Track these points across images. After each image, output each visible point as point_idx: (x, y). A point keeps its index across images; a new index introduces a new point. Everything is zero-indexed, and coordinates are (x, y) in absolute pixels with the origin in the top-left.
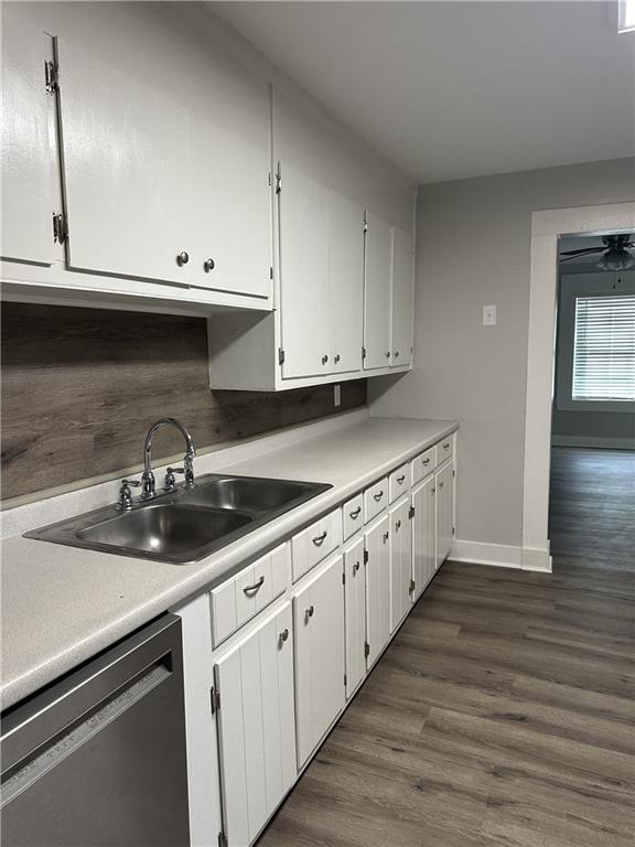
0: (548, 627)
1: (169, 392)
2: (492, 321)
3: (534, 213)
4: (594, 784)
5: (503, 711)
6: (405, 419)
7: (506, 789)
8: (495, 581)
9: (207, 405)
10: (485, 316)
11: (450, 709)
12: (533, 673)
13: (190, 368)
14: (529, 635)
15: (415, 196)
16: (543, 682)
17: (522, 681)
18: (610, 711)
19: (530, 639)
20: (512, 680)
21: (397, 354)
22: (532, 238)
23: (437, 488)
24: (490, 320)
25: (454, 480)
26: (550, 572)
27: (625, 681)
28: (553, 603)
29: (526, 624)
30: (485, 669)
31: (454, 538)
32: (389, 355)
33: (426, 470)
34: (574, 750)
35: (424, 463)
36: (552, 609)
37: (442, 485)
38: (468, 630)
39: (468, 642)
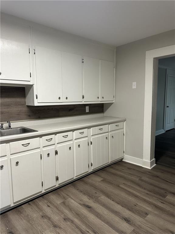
0: (129, 184)
1: (9, 105)
3: (146, 52)
4: (88, 231)
5: (87, 204)
7: (63, 224)
8: (129, 169)
9: (25, 109)
11: (74, 200)
12: (108, 196)
13: (18, 100)
14: (121, 186)
15: (115, 50)
16: (109, 199)
17: (103, 198)
18: (119, 213)
19: (120, 187)
20: (100, 197)
21: (103, 97)
22: (146, 60)
23: (110, 138)
24: (134, 86)
25: (124, 137)
26: (150, 169)
27: (135, 205)
28: (140, 178)
29: (123, 182)
30: (96, 192)
31: (124, 154)
32: (98, 98)
33: (101, 132)
34: (94, 220)
35: (99, 129)
36: (137, 180)
37: (113, 137)
38: (104, 180)
39: (100, 184)
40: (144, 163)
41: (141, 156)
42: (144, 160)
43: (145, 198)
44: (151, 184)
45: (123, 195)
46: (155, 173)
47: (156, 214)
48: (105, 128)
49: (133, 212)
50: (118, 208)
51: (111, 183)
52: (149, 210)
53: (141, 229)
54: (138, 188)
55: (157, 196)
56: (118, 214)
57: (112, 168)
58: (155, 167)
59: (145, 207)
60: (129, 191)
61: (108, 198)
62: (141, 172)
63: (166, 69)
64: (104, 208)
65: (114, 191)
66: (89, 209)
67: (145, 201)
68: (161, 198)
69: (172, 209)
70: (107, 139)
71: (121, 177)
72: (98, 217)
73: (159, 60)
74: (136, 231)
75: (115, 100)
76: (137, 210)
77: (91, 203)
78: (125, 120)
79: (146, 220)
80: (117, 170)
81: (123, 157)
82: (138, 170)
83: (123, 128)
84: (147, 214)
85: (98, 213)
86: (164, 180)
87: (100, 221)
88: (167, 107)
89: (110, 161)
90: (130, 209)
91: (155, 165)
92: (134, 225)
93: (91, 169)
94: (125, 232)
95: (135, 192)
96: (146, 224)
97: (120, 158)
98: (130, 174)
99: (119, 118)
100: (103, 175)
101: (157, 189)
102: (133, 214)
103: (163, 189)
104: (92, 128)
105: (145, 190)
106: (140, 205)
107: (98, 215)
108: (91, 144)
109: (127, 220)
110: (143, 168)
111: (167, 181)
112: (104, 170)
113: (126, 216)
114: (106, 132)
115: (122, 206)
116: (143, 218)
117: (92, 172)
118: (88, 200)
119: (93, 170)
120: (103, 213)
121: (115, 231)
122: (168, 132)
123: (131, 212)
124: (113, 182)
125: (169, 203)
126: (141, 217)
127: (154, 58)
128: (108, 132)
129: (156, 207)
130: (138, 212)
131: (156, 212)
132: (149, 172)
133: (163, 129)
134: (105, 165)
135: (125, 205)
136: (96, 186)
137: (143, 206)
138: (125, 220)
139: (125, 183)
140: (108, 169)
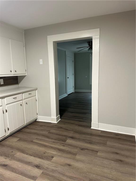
0: (41, 138)
2: (42, 63)
5: (4, 163)
6: (26, 87)
10: (40, 62)
12: (23, 151)
14: (34, 141)
17: (19, 155)
20: (15, 154)
21: (16, 71)
22: (48, 42)
23: (24, 104)
24: (41, 63)
25: (37, 102)
26: (56, 123)
27: (44, 153)
28: (49, 131)
29: (36, 138)
30: (12, 151)
31: (38, 115)
32: (11, 71)
33: (16, 100)
34: (10, 175)
35: (13, 98)
36: (47, 133)
37: (27, 103)
38: (20, 140)
39: (16, 143)
40: (52, 119)
41: (50, 115)
42: (52, 117)
43: (52, 145)
44: (57, 134)
45: (36, 147)
46: (60, 125)
47: (59, 156)
48: (19, 97)
49: (43, 159)
50: (31, 159)
51: (26, 140)
52: (54, 154)
53: (49, 170)
54: (47, 139)
55: (60, 142)
56: (31, 164)
57: (28, 128)
58: (60, 121)
59: (51, 152)
60: (40, 144)
61: (23, 153)
62: (50, 127)
63: (65, 51)
64: (19, 163)
65: (28, 146)
66: (5, 167)
67: (52, 148)
68: (63, 142)
69: (70, 149)
70: (21, 106)
71: (35, 134)
72: (13, 171)
73: (57, 43)
74: (44, 173)
75: (27, 73)
76: (46, 156)
77: (7, 161)
78: (36, 89)
79: (52, 162)
80: (32, 129)
81: (37, 117)
82: (48, 125)
83: (35, 96)
84: (53, 157)
85: (14, 168)
86: (65, 129)
87: (15, 174)
88: (68, 78)
89: (25, 123)
90: (41, 157)
91: (60, 119)
92: (43, 168)
93: (8, 133)
94: (36, 176)
95: (45, 143)
96: (52, 165)
97: (34, 119)
98: (42, 130)
99: (31, 87)
100: (20, 135)
101: (60, 137)
102: (43, 160)
103: (65, 136)
104: (6, 98)
105: (52, 140)
106: (48, 152)
107: (13, 170)
108: (6, 112)
109: (38, 167)
110: (52, 123)
111: (68, 130)
112: (21, 131)
113: (36, 164)
114: (20, 100)
115: (34, 157)
116: (50, 161)
117: (10, 135)
118: (4, 160)
119: (9, 133)
120: (18, 167)
121: (28, 178)
122: (69, 95)
123: (41, 159)
124: (27, 139)
125: (68, 145)
126: (48, 161)
127: (54, 42)
128: (22, 100)
129: (60, 150)
130: (46, 157)
131: (59, 154)
132: (56, 126)
133: (66, 93)
134: (21, 127)
135: (36, 155)
136: (12, 146)
137: (50, 152)
138: (36, 167)
139: (37, 138)
140: (24, 130)
